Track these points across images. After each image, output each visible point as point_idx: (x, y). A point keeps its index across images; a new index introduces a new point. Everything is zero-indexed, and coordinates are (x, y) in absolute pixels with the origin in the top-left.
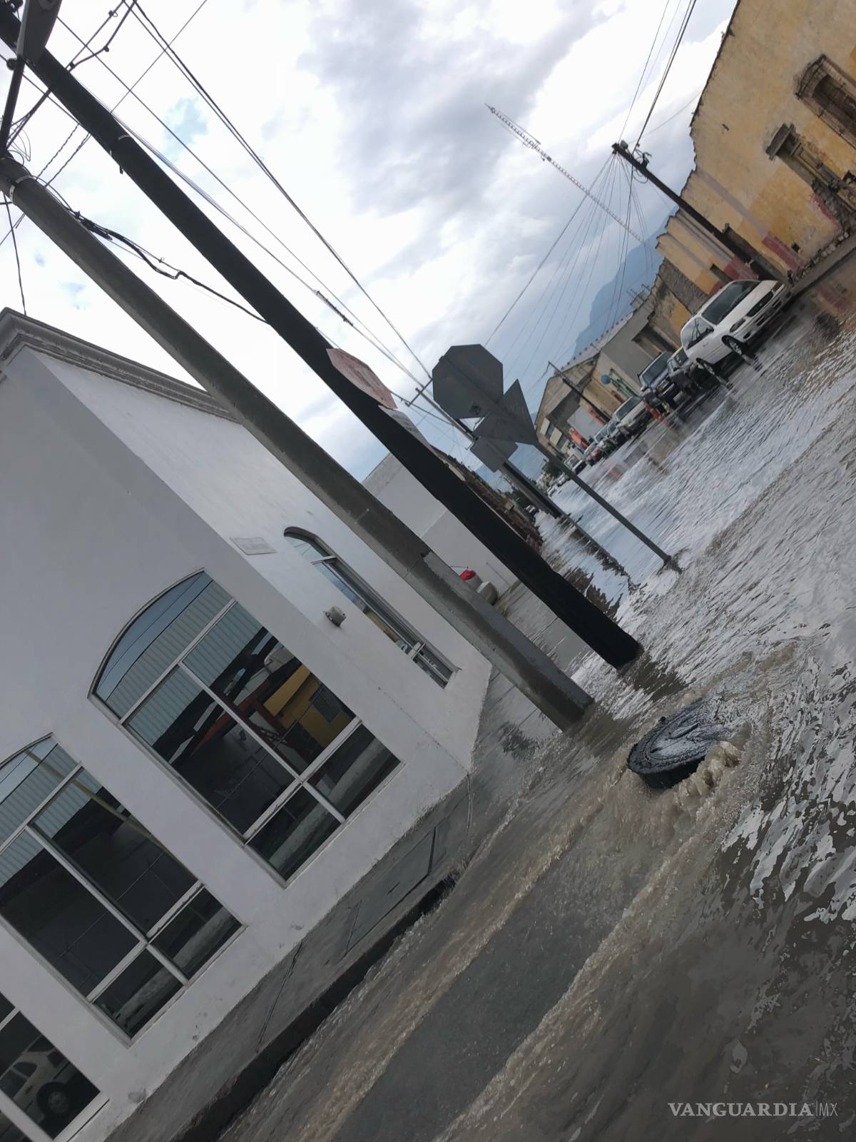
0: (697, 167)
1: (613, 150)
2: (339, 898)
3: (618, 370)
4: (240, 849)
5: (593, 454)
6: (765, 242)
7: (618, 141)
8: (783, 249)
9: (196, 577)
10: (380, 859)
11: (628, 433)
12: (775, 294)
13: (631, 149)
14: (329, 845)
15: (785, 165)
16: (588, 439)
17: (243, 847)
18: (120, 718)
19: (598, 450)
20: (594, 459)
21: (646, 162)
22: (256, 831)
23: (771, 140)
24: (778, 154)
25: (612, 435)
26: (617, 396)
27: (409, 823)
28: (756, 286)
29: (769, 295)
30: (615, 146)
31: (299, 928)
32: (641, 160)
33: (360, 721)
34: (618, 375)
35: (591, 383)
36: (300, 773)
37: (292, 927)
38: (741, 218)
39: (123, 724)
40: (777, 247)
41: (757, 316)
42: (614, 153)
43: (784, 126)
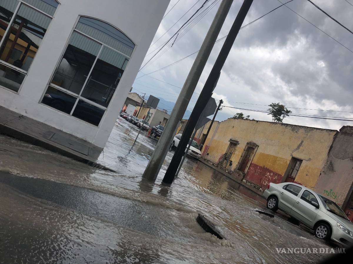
0: (220, 122)
1: (221, 100)
2: (44, 122)
3: (153, 115)
4: (46, 84)
5: (124, 116)
6: (206, 146)
7: (223, 101)
8: (206, 151)
9: (132, 43)
10: (63, 131)
11: (138, 125)
12: (199, 155)
13: (222, 105)
14: (60, 113)
15: (228, 145)
16: (126, 111)
17: (47, 84)
18: (75, 28)
19: (126, 117)
20: (123, 116)
21: (219, 109)
22: (55, 87)
23: (234, 140)
24: (230, 142)
25: (135, 121)
26: (144, 117)
27: (79, 136)
28: (198, 149)
29: (197, 154)
30: (222, 100)
31: (26, 112)
32: (220, 108)
33: (106, 110)
34: (151, 115)
35: (145, 108)
36: (81, 96)
37: (25, 110)
38: (211, 138)
39: (74, 30)
40: (206, 149)
41: (192, 153)
42: (220, 100)
43: (238, 142)
